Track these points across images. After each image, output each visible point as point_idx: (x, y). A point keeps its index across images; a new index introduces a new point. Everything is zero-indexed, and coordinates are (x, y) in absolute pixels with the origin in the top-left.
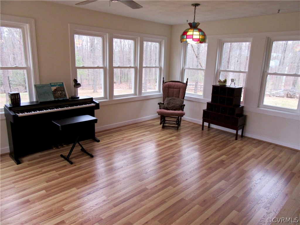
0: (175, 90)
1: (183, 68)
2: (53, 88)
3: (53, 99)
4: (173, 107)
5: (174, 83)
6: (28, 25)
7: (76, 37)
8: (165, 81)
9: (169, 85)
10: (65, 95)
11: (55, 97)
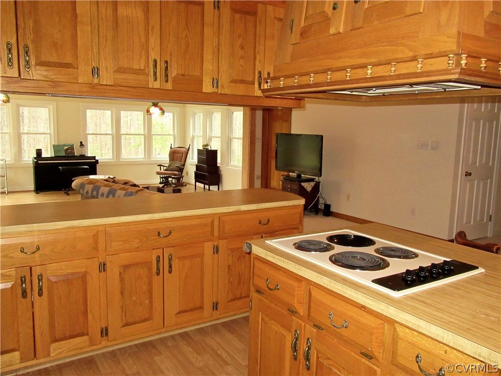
0: (179, 155)
1: (193, 136)
2: (66, 148)
3: (64, 155)
4: (171, 169)
5: (179, 149)
6: (52, 106)
7: (88, 111)
8: (172, 147)
9: (174, 150)
10: (74, 153)
11: (66, 154)
